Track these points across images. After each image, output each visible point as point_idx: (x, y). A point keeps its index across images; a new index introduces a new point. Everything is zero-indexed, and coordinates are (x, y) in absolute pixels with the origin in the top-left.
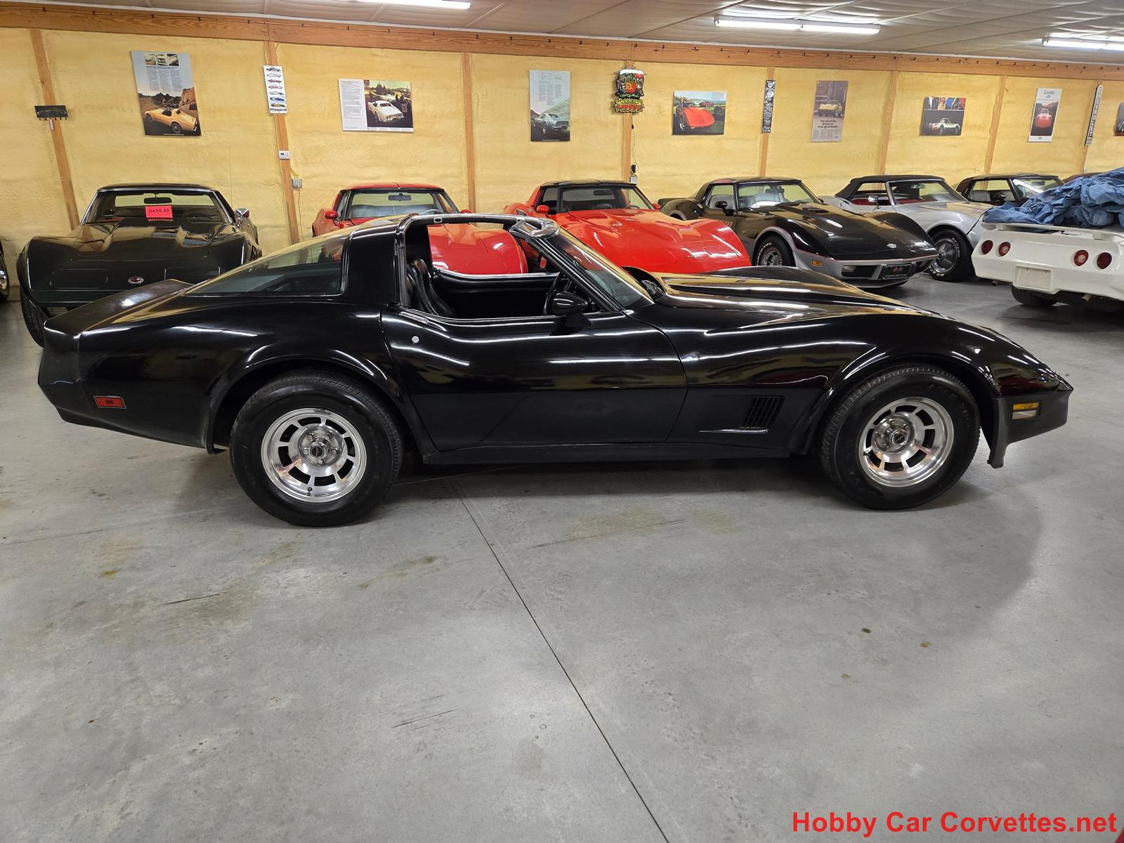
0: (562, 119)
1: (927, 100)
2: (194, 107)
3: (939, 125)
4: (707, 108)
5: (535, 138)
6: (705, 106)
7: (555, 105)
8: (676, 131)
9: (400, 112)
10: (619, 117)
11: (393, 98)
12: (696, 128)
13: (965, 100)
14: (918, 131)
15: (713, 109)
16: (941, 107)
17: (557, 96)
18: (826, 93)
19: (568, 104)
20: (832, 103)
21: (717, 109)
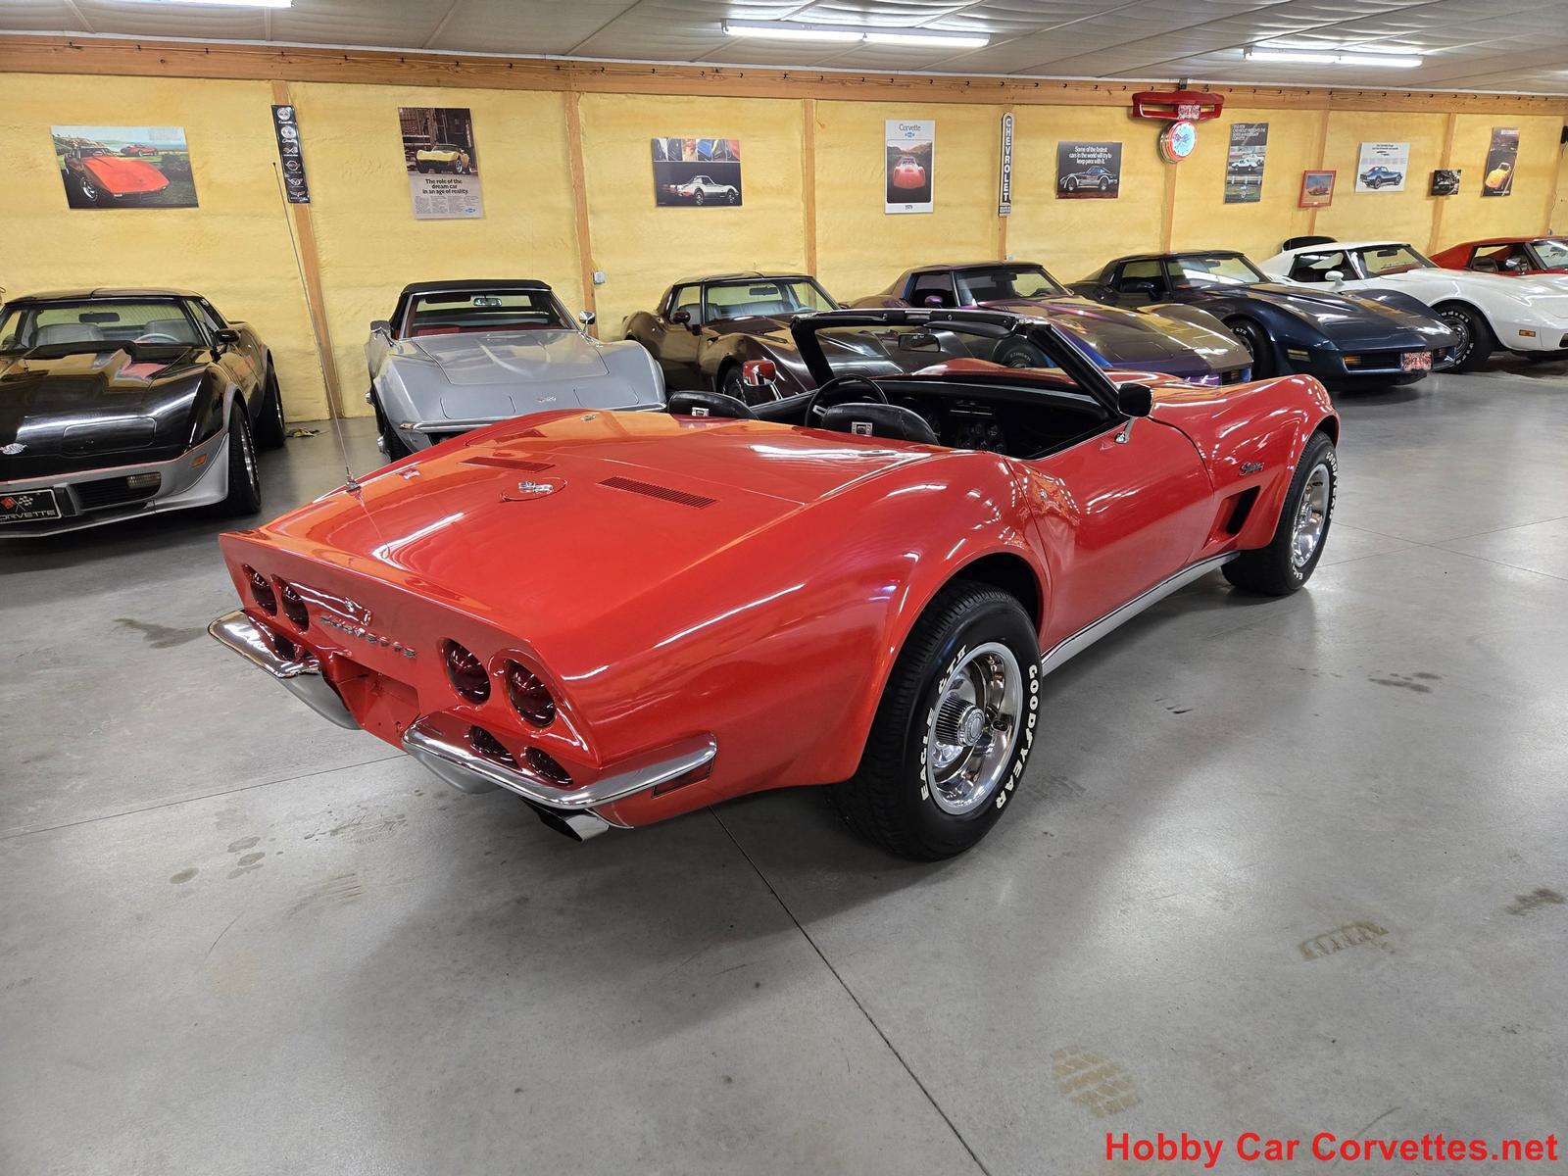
1: (655, 144)
3: (690, 189)
4: (142, 158)
6: (137, 155)
8: (78, 201)
12: (126, 196)
13: (737, 143)
14: (652, 198)
15: (157, 159)
16: (688, 157)
18: (426, 130)
20: (444, 149)
21: (166, 159)
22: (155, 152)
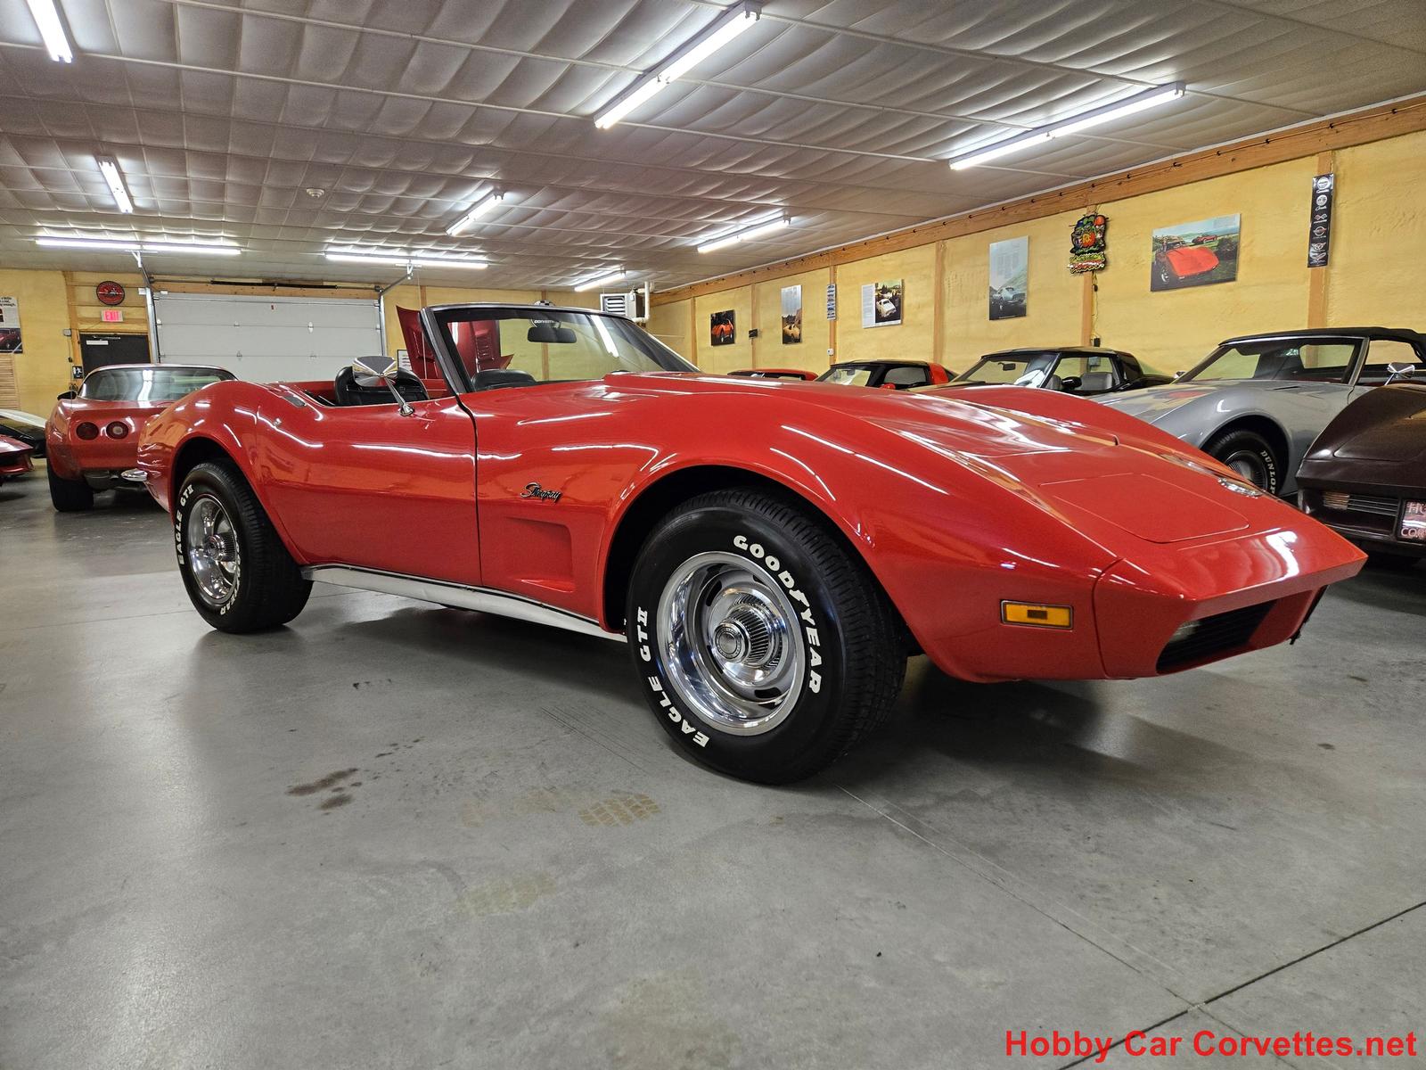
0: (1019, 291)
2: (799, 323)
4: (1206, 245)
5: (993, 317)
6: (1202, 242)
7: (1012, 276)
8: (1157, 286)
9: (893, 307)
10: (1081, 279)
11: (890, 295)
12: (1187, 277)
15: (1215, 244)
17: (1014, 267)
19: (1027, 273)
21: (1222, 242)
22: (1214, 238)
